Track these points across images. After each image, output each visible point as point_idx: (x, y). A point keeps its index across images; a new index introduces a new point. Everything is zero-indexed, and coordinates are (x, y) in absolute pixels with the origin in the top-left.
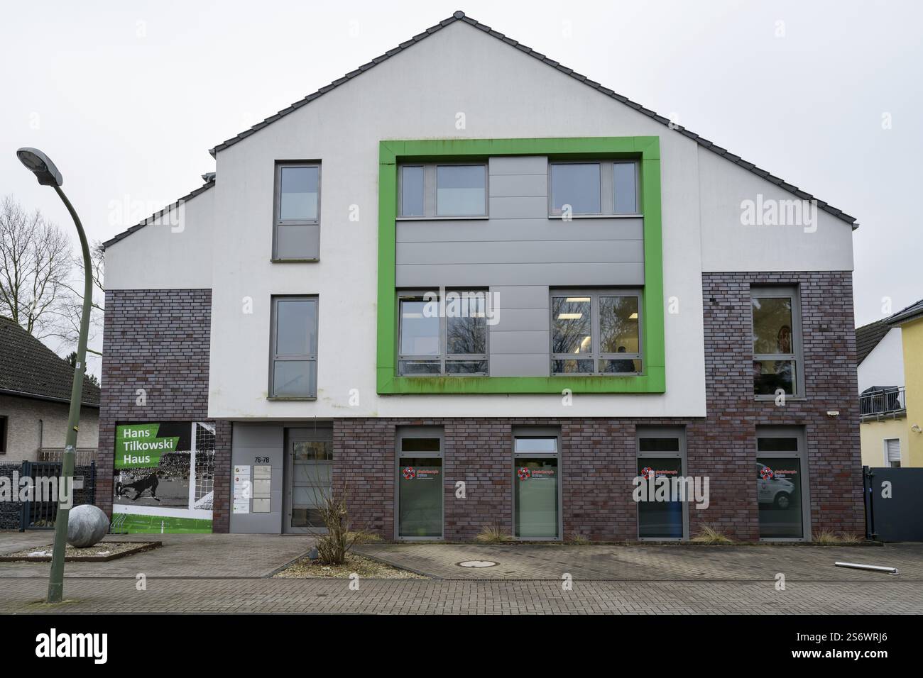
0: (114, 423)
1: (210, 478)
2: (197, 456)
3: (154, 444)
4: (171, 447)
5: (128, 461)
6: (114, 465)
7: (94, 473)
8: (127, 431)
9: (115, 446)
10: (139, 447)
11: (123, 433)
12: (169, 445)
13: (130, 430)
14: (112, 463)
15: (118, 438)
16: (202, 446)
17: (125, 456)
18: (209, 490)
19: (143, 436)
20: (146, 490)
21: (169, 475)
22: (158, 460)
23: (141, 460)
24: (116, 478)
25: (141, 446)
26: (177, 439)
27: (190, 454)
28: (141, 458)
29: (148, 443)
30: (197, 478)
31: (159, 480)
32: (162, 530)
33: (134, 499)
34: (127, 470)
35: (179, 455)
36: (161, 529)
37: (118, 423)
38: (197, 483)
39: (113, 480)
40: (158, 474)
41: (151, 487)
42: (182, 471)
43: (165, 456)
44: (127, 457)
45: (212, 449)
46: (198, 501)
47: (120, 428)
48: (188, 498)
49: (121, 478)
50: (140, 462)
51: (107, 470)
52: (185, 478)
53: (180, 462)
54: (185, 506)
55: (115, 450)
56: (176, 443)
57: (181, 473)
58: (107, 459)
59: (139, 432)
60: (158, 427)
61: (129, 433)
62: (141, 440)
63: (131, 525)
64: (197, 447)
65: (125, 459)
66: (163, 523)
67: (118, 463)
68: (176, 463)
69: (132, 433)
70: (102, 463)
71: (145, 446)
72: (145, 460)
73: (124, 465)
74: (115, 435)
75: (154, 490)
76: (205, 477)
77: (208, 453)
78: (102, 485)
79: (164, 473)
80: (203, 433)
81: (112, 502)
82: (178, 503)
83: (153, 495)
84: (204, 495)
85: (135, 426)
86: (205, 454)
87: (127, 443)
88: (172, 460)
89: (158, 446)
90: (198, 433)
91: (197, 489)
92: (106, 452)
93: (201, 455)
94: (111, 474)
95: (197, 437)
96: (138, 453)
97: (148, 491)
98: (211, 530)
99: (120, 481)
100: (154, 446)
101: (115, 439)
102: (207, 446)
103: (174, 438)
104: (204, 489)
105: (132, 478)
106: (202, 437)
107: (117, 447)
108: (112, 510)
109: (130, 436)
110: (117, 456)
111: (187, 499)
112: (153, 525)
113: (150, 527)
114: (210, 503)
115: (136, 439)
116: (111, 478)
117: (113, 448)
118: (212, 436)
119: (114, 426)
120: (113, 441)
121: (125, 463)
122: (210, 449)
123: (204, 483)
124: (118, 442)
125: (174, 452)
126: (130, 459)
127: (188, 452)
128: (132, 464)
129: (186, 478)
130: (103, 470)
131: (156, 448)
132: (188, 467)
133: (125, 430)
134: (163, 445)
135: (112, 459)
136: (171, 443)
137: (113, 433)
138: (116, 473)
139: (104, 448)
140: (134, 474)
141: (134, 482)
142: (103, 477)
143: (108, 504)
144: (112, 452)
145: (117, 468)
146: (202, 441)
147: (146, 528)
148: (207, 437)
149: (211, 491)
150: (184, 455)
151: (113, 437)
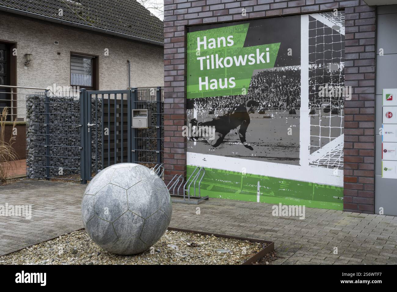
0: (183, 28)
1: (335, 112)
2: (311, 74)
3: (240, 57)
4: (268, 61)
5: (204, 86)
6: (186, 93)
7: (161, 104)
8: (202, 40)
9: (186, 63)
10: (219, 63)
11: (196, 43)
12: (265, 57)
13: (205, 38)
14: (183, 89)
15: (189, 51)
16: (320, 56)
17: (200, 79)
18: (336, 134)
19: (224, 45)
20: (232, 132)
21: (266, 108)
22: (247, 82)
23: (223, 85)
24: (189, 112)
25: (222, 62)
26: (276, 47)
27: (299, 72)
28: (223, 81)
29: (232, 56)
30: (312, 112)
31: (251, 115)
32: (258, 197)
33: (215, 146)
34: (204, 101)
35: (281, 73)
36: (256, 194)
37: (188, 28)
38: (313, 121)
39: (185, 115)
40: (248, 105)
41: (239, 127)
42: (287, 101)
43: (258, 76)
44: (203, 80)
45: (338, 61)
46: (315, 153)
47: (191, 35)
48: (299, 147)
49: (195, 113)
50: (222, 87)
51: (177, 101)
52: (292, 112)
53: (283, 85)
54: (294, 160)
55: (186, 70)
56: (276, 55)
57: (285, 104)
58: (174, 84)
59: (219, 40)
60: (246, 29)
61: (205, 43)
62: (222, 52)
63: (212, 185)
64: (312, 59)
65: (201, 83)
66: (259, 187)
67: (191, 89)
68: (276, 87)
69: (208, 43)
70: (171, 90)
71: (228, 62)
72: (229, 84)
73: (200, 93)
74: (186, 47)
75: (243, 131)
76: (327, 110)
77: (331, 68)
78: (171, 122)
79: (257, 105)
80: (320, 32)
81: (186, 149)
82: (282, 155)
83: (243, 140)
84: (325, 142)
85: (212, 31)
86: (326, 70)
87: (201, 59)
88: (269, 83)
89: (248, 61)
90: (311, 34)
91: (313, 131)
92: (174, 73)
93: (319, 71)
94: (182, 106)
95: (311, 42)
96: (218, 74)
97: (234, 133)
98: (340, 205)
99: (195, 117)
100: (240, 61)
101: (186, 53)
102: (328, 55)
103: (273, 45)
104: (325, 132)
105: (211, 113)
106: (320, 40)
107: (189, 64)
108: (185, 160)
109: (205, 48)
110: (190, 79)
111: (295, 147)
112: (243, 187)
113: (239, 191)
114: (337, 156)
115: (214, 52)
116: (182, 112)
117: (182, 67)
118: (338, 37)
119: (183, 33)
120: (183, 56)
121: (201, 89)
122: (334, 61)
123: (325, 122)
124: (190, 59)
125: (273, 69)
126: (206, 83)
127: (294, 68)
128: (210, 92)
129: (294, 111)
130: (171, 101)
131: (244, 64)
132: (297, 93)
133: (198, 39)
134: (255, 58)
135: (183, 84)
136: (268, 54)
137: (182, 44)
138: (189, 105)
139: (171, 67)
140: (213, 106)
141: (214, 119)
142: (171, 111)
143: (180, 151)
144: (182, 72)
145: (190, 97)
146: (320, 48)
147: (233, 192)
148: (328, 39)
149: (338, 135)
150: (290, 74)
151: (183, 50)
